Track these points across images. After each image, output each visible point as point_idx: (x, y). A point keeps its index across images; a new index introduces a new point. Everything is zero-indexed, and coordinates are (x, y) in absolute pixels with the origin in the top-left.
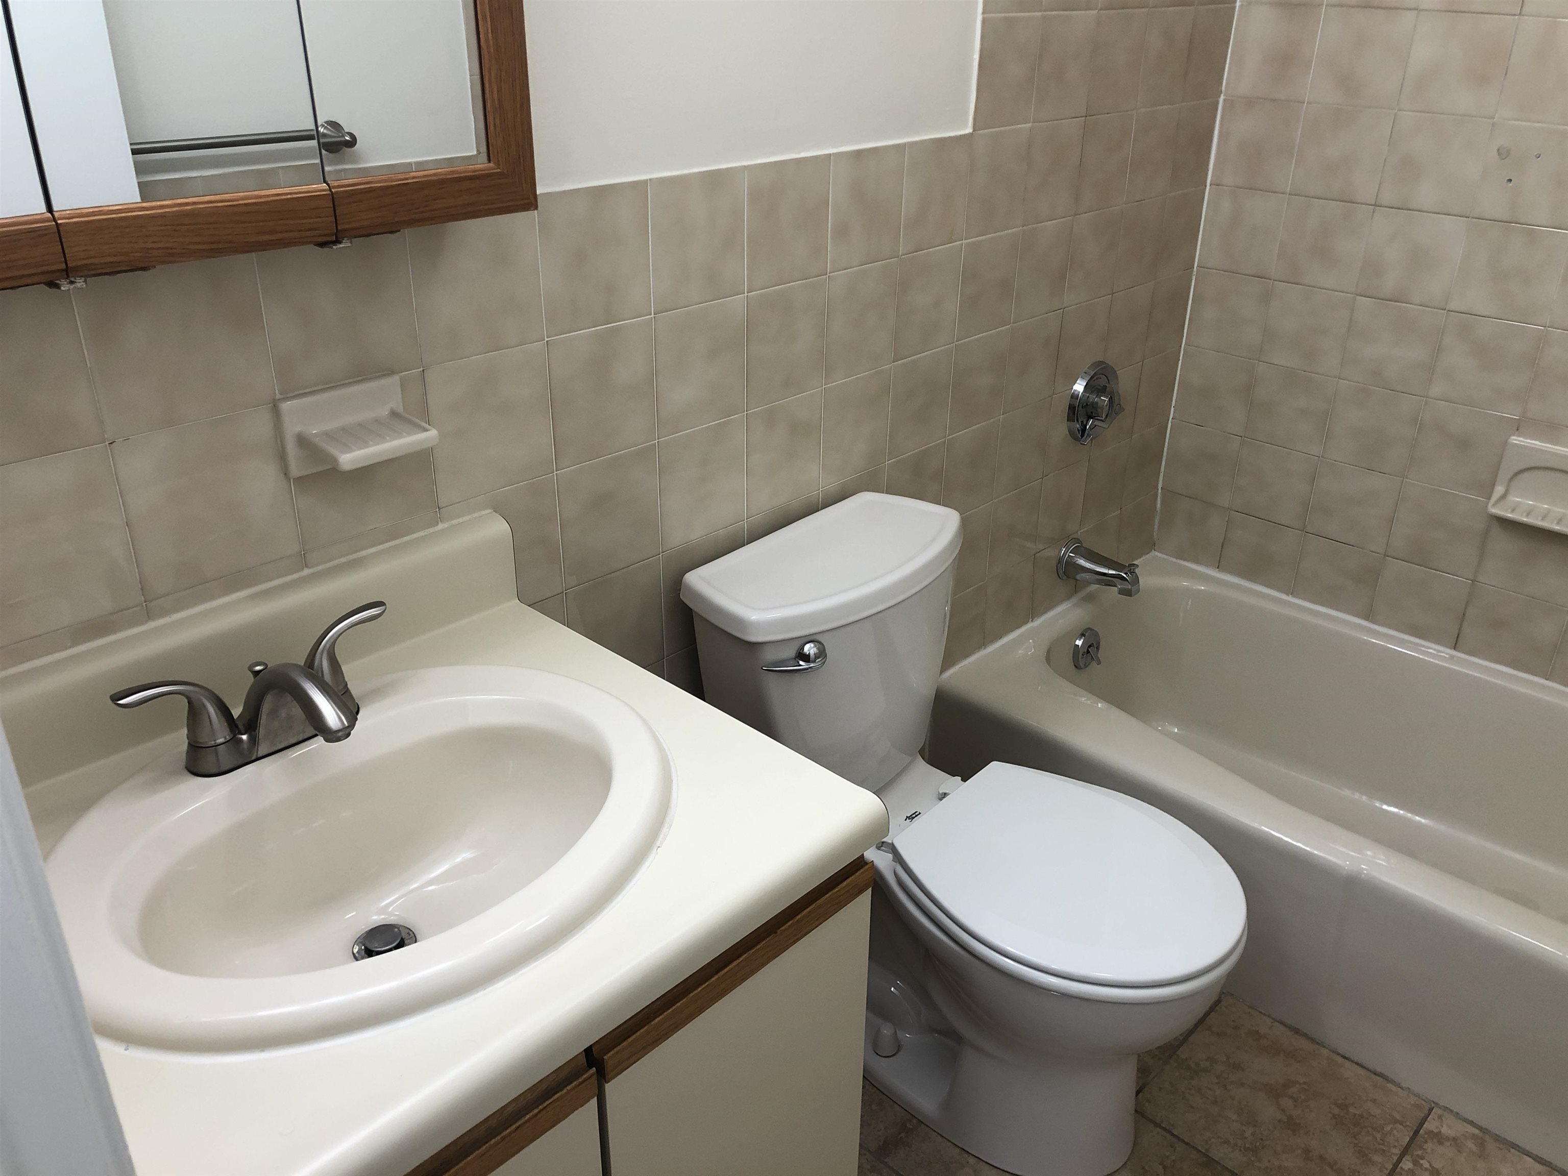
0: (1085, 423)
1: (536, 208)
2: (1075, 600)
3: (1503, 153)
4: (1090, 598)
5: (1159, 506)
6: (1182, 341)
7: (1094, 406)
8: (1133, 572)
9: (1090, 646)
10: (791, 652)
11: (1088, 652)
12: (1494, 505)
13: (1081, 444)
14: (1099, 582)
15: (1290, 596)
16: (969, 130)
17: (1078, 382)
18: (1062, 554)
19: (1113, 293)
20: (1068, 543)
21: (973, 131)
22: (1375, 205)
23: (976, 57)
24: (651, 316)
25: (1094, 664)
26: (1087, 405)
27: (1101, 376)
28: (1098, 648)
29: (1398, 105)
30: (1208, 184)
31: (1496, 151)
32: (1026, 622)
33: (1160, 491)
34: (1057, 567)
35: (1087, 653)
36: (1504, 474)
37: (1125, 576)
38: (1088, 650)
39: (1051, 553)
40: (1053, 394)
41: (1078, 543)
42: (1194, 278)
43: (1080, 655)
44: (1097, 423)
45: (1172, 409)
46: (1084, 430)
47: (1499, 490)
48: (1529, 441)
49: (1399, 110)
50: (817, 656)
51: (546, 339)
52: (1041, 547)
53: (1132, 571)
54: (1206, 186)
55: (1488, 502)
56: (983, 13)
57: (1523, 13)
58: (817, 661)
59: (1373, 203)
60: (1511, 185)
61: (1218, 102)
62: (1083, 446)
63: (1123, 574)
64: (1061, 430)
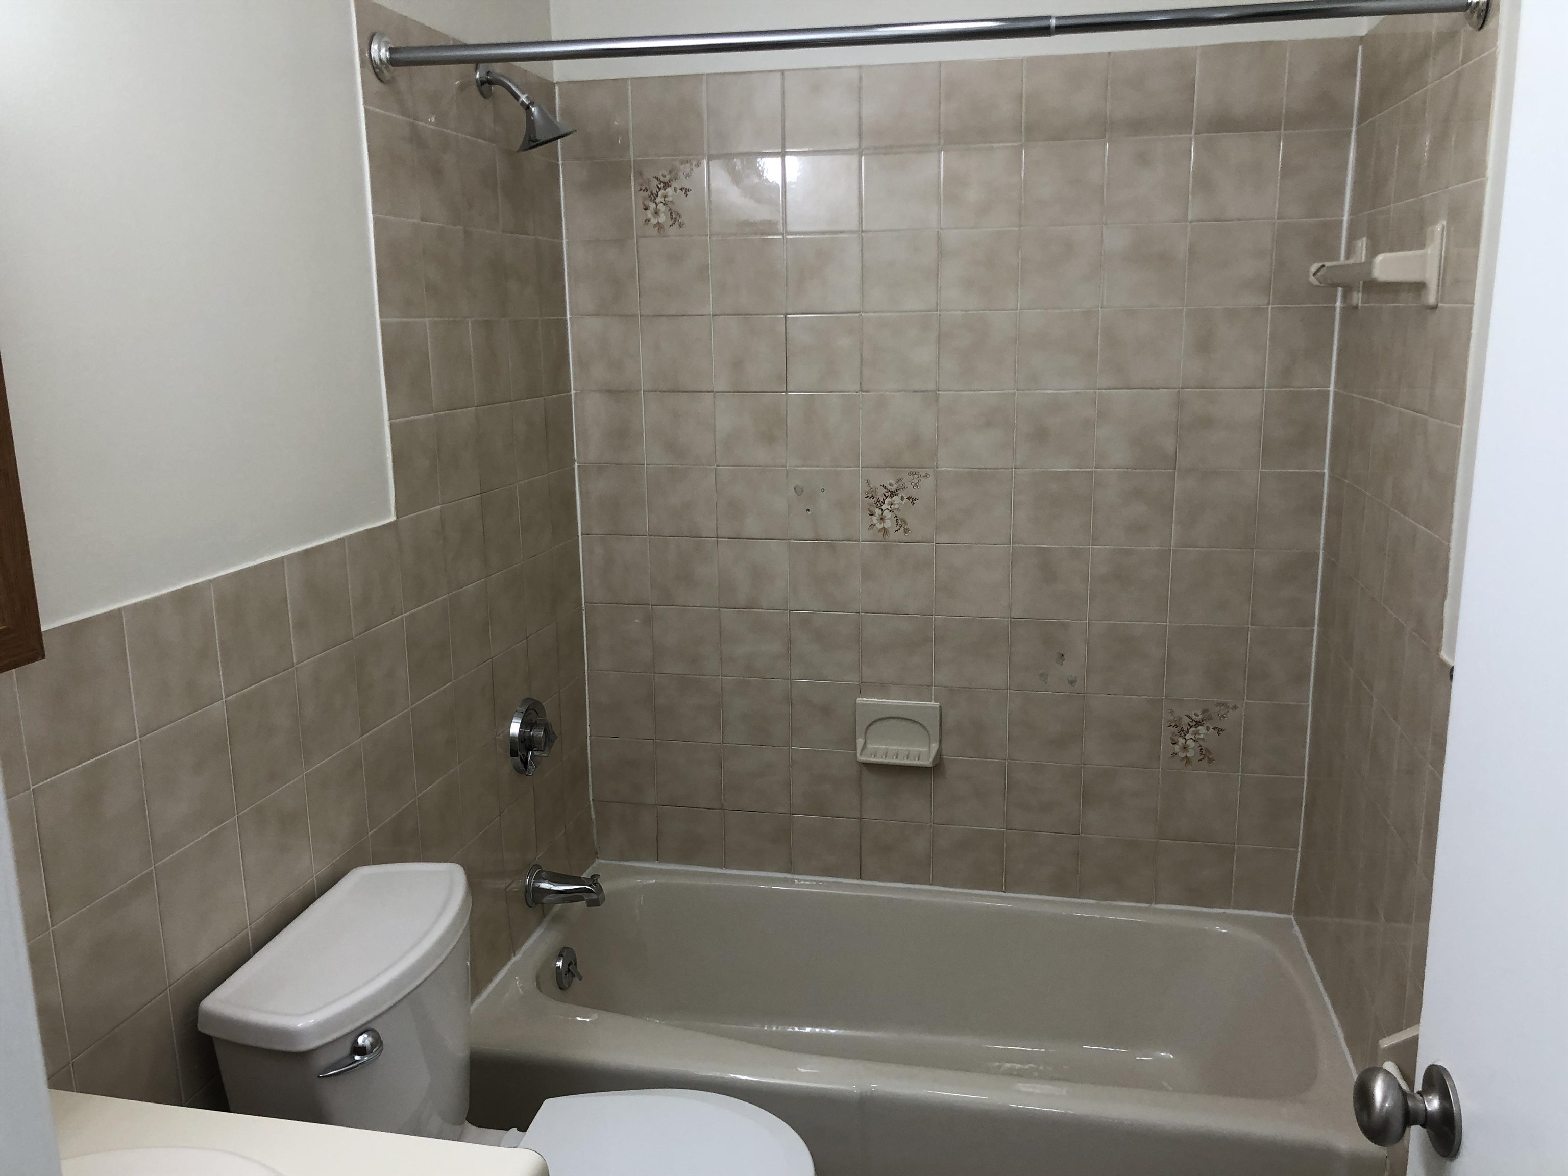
0: (525, 755)
1: (43, 657)
2: (545, 924)
3: (799, 491)
4: (558, 919)
5: (593, 817)
6: (585, 667)
7: (531, 739)
8: (596, 883)
9: (569, 965)
10: (346, 1050)
11: (569, 970)
12: (861, 755)
13: (527, 775)
14: (563, 901)
15: (724, 868)
16: (392, 518)
17: (513, 720)
18: (527, 883)
19: (527, 637)
20: (530, 871)
21: (397, 518)
22: (717, 538)
23: (389, 455)
24: (137, 740)
25: (576, 980)
26: (525, 739)
27: (531, 711)
28: (576, 964)
29: (716, 462)
30: (580, 534)
31: (793, 489)
32: (509, 959)
33: (592, 803)
34: (525, 895)
35: (568, 972)
36: (860, 729)
37: (589, 888)
38: (568, 969)
39: (516, 886)
40: (496, 736)
41: (539, 869)
42: (584, 612)
43: (563, 975)
44: (536, 753)
45: (588, 728)
46: (525, 762)
47: (860, 741)
48: (870, 699)
49: (717, 466)
50: (373, 1045)
51: (32, 788)
52: (509, 882)
53: (595, 881)
54: (578, 536)
55: (856, 753)
56: (390, 419)
57: (788, 390)
58: (374, 1051)
59: (716, 536)
60: (809, 513)
61: (574, 468)
62: (528, 777)
63: (587, 887)
64: (507, 766)
